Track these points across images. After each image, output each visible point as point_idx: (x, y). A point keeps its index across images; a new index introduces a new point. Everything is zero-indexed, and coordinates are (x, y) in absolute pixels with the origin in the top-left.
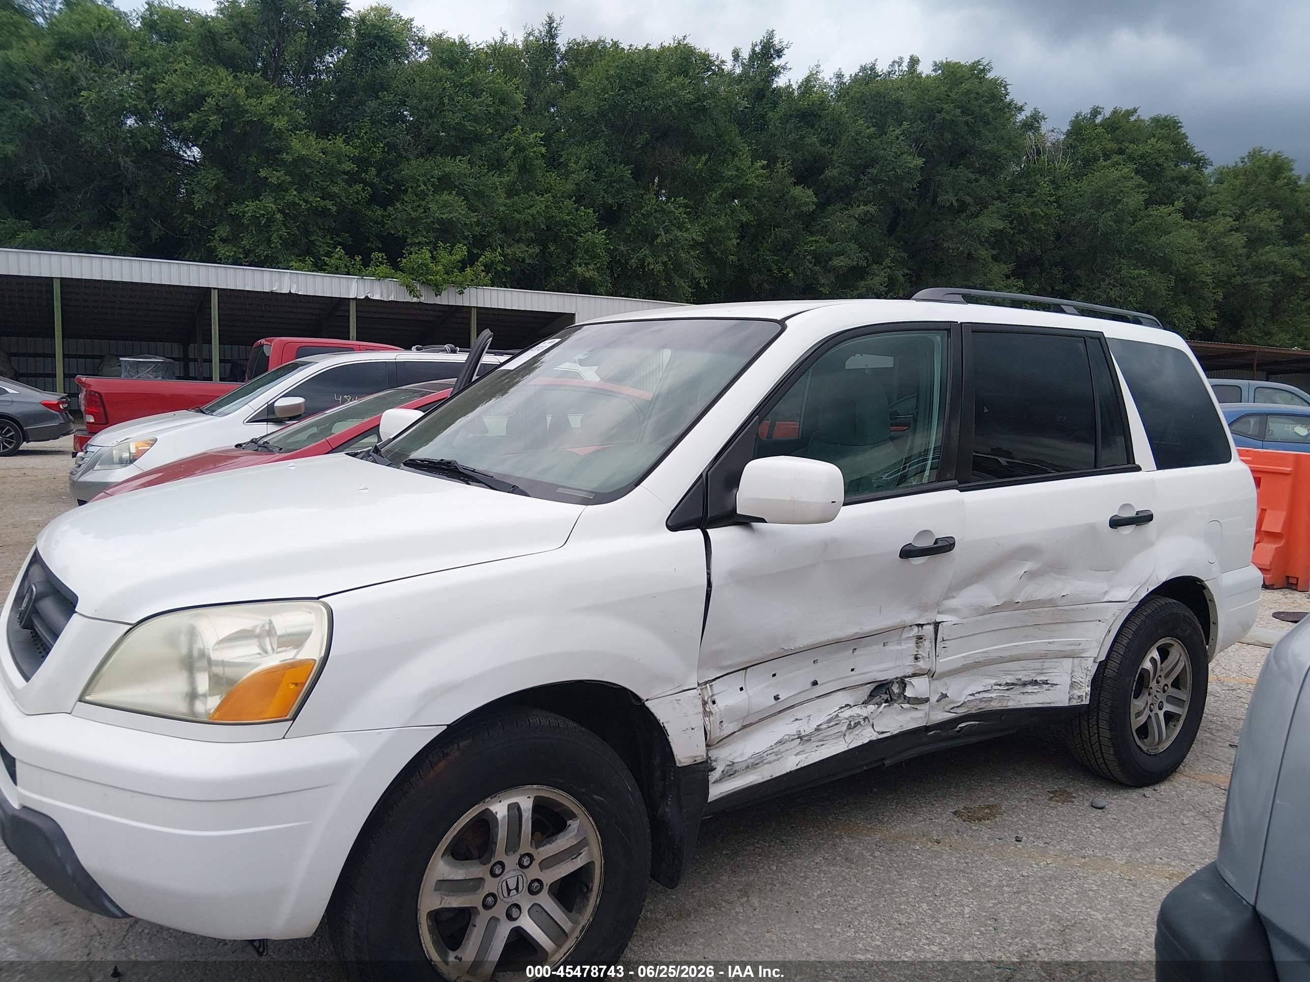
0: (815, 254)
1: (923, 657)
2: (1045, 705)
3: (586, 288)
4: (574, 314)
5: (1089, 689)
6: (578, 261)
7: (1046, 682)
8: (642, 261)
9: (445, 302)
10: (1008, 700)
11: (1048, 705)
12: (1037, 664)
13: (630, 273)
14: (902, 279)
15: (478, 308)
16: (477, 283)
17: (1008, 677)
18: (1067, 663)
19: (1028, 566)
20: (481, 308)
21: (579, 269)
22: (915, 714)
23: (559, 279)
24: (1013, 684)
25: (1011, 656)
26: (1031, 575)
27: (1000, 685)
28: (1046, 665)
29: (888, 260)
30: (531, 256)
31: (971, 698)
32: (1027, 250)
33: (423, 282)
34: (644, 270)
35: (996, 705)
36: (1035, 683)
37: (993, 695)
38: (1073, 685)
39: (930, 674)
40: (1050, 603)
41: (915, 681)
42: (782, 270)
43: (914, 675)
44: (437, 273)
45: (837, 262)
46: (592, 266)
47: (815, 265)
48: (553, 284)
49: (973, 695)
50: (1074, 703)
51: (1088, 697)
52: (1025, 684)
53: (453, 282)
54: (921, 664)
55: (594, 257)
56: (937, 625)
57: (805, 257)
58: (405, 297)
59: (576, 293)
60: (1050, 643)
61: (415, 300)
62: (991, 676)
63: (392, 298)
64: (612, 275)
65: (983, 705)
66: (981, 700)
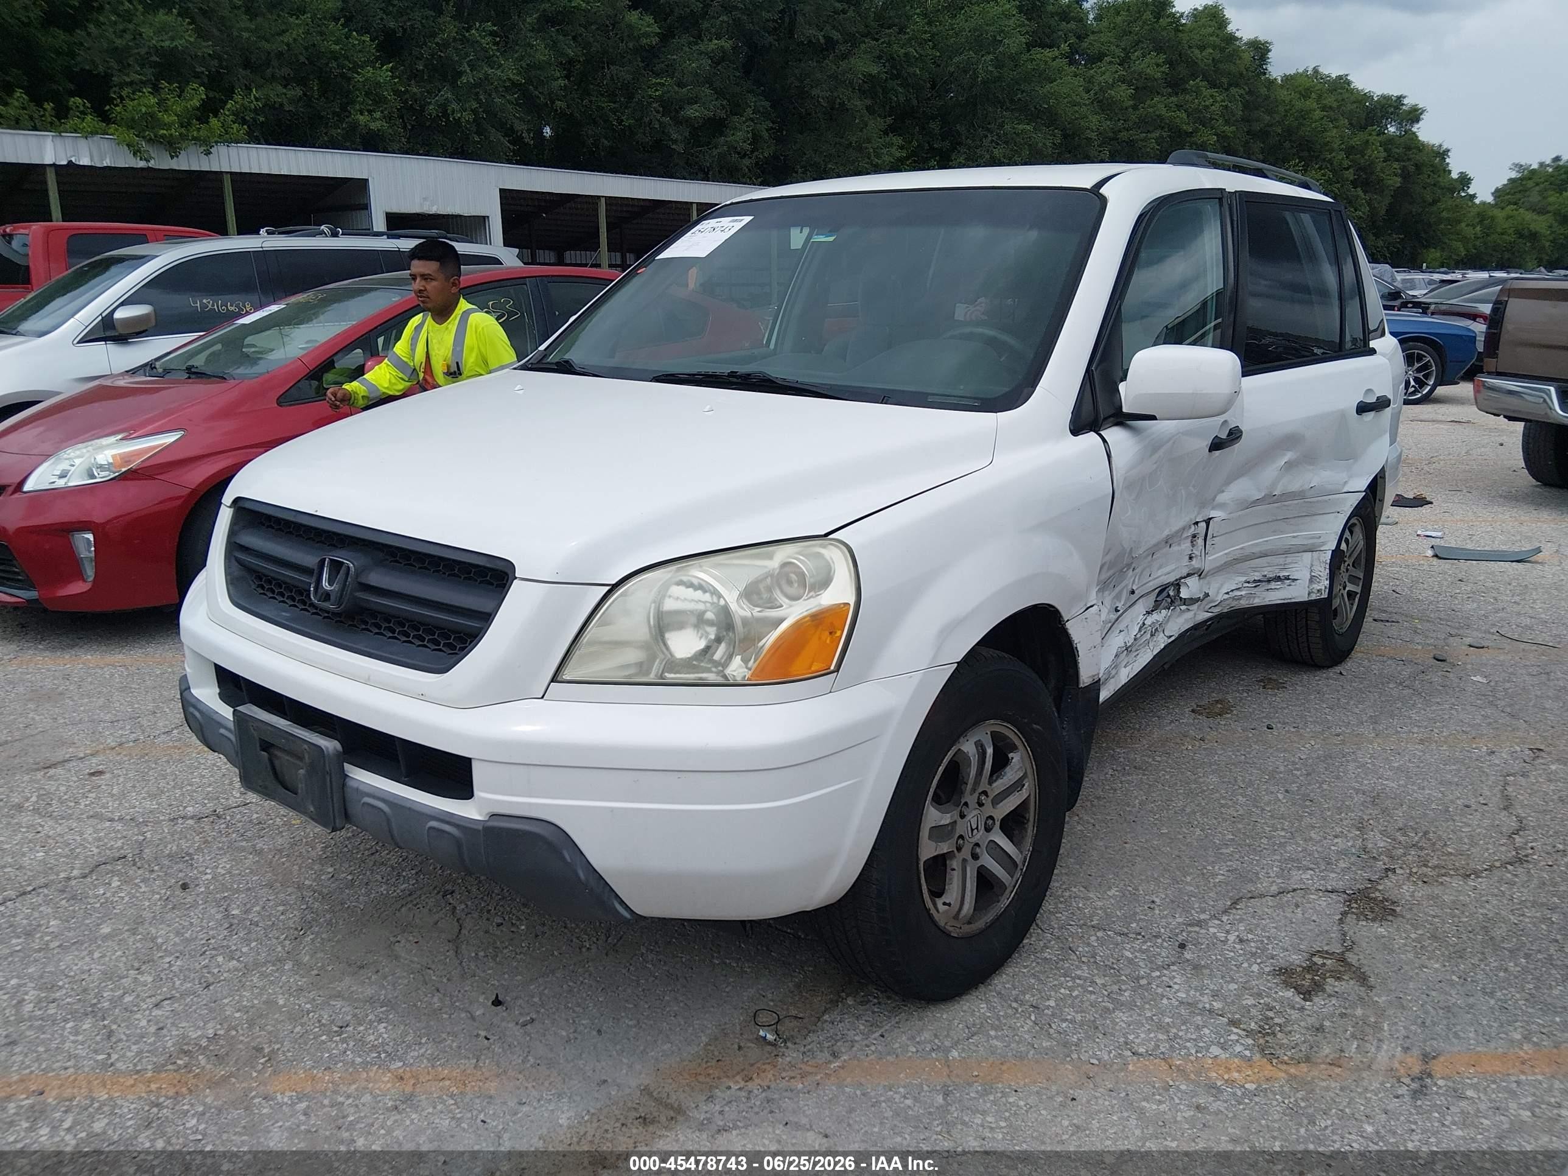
0: (660, 100)
1: (1196, 556)
2: (1286, 601)
3: (372, 143)
4: (366, 180)
5: (1328, 582)
6: (357, 107)
7: (1287, 578)
8: (444, 107)
9: (184, 167)
10: (1254, 597)
11: (1289, 601)
12: (1280, 560)
13: (428, 124)
14: (765, 135)
15: (231, 173)
16: (229, 139)
17: (1256, 574)
18: (1307, 556)
19: (1289, 456)
20: (236, 173)
21: (362, 119)
22: (1190, 615)
23: (333, 132)
24: (1259, 581)
25: (1260, 552)
26: (1289, 466)
27: (1249, 582)
28: (1289, 560)
29: (749, 111)
30: (291, 101)
31: (1226, 596)
32: (902, 99)
33: (151, 139)
34: (448, 119)
35: (1244, 603)
36: (1278, 579)
37: (1243, 593)
38: (1312, 579)
39: (1200, 574)
40: (1300, 495)
41: (1189, 581)
42: (622, 121)
43: (1189, 575)
44: (168, 126)
45: (692, 112)
46: (378, 115)
47: (663, 116)
48: (326, 138)
49: (1227, 593)
50: (1314, 597)
51: (1327, 590)
52: (1269, 581)
53: (194, 138)
54: (1195, 563)
55: (379, 101)
56: (1208, 522)
57: (650, 104)
58: (125, 160)
59: (359, 150)
60: (1294, 537)
61: (142, 164)
62: (1243, 574)
63: (107, 162)
64: (405, 127)
65: (1234, 603)
66: (1233, 598)
